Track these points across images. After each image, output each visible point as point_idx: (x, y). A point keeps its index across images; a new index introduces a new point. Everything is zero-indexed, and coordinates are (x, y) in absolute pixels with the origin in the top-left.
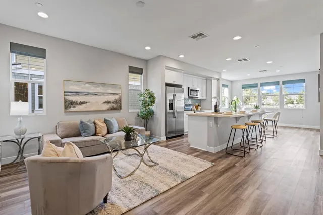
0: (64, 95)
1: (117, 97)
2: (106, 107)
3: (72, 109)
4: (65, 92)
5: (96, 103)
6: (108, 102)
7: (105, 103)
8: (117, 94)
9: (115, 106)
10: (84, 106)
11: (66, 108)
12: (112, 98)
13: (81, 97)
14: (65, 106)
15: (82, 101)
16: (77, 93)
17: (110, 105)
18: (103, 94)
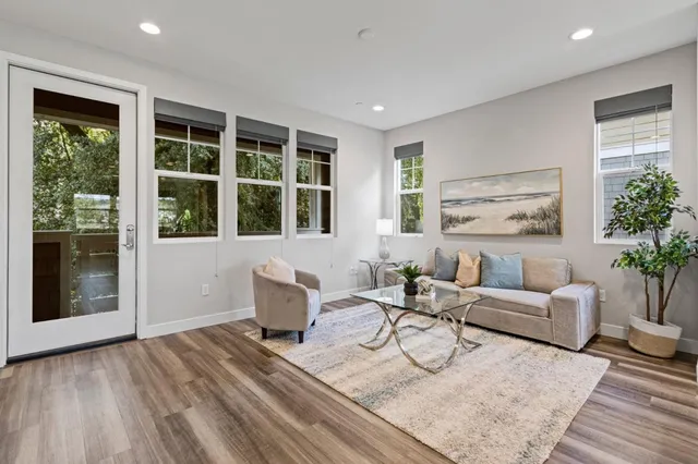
0: (442, 207)
1: (546, 203)
2: (514, 227)
3: (452, 230)
4: (442, 202)
5: (494, 218)
6: (521, 217)
7: (512, 218)
8: (546, 195)
9: (539, 225)
10: (469, 224)
11: (443, 227)
12: (531, 207)
13: (466, 208)
14: (442, 225)
15: (466, 215)
16: (458, 202)
17: (525, 224)
18: (508, 198)
